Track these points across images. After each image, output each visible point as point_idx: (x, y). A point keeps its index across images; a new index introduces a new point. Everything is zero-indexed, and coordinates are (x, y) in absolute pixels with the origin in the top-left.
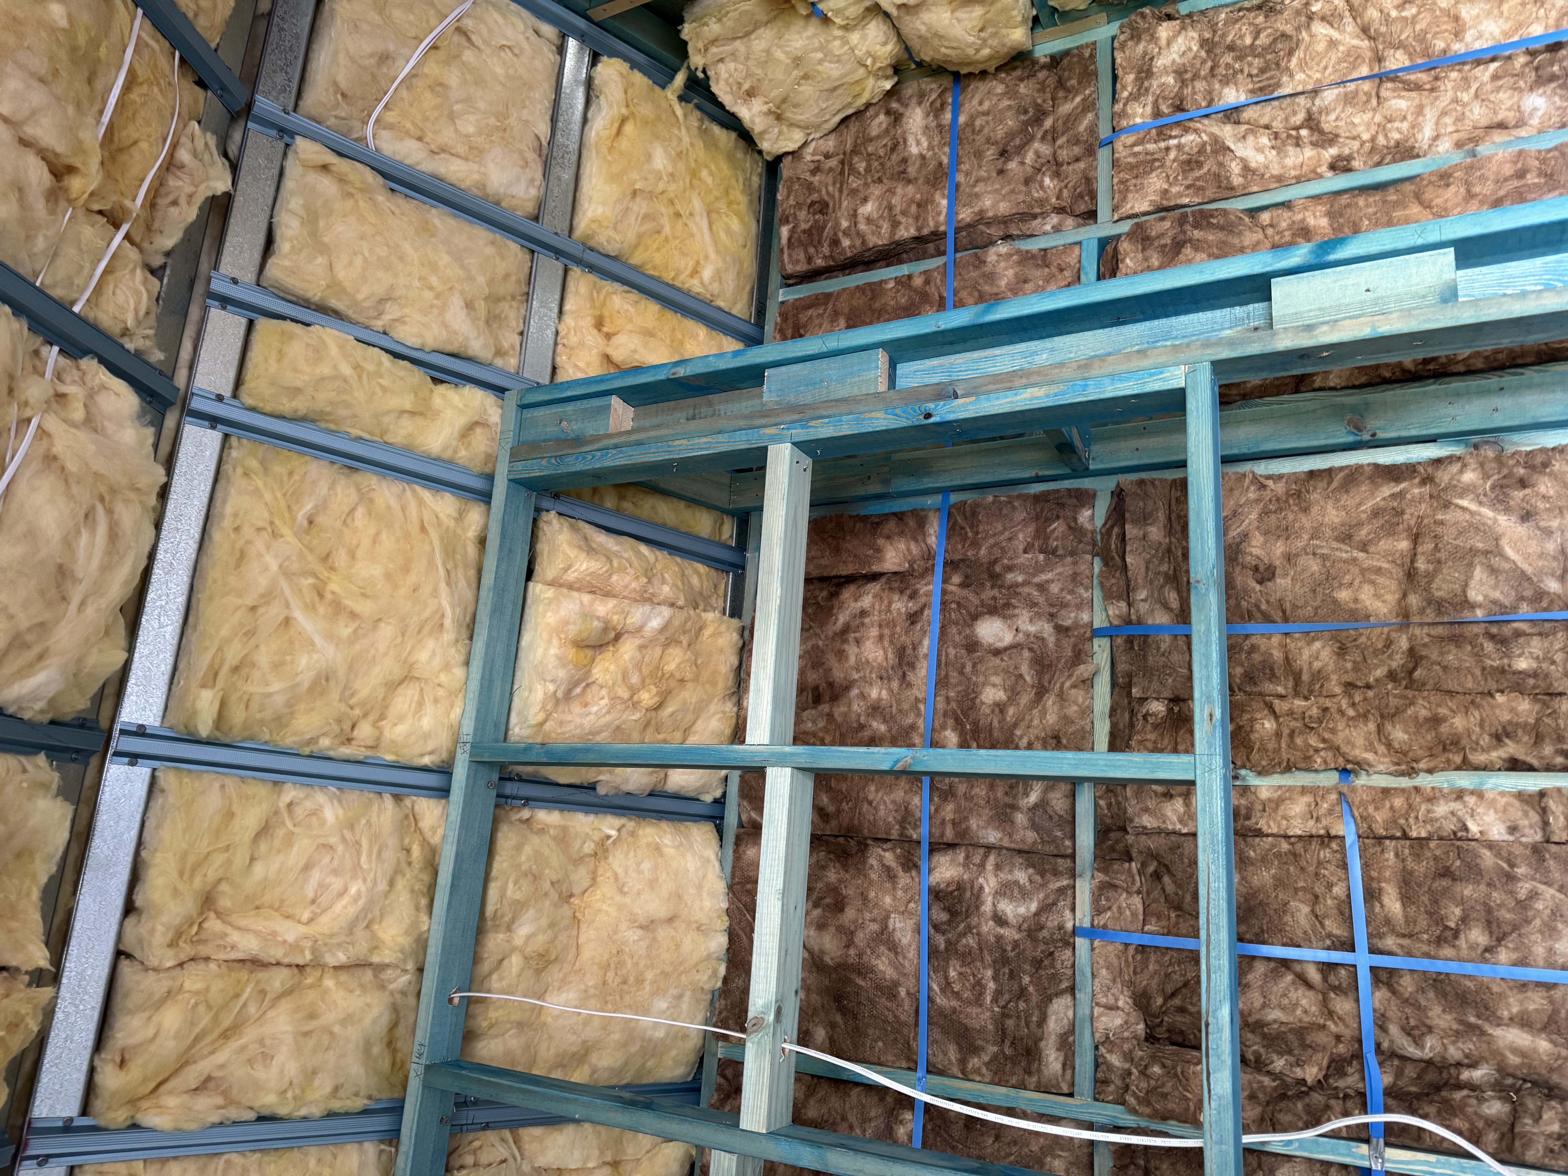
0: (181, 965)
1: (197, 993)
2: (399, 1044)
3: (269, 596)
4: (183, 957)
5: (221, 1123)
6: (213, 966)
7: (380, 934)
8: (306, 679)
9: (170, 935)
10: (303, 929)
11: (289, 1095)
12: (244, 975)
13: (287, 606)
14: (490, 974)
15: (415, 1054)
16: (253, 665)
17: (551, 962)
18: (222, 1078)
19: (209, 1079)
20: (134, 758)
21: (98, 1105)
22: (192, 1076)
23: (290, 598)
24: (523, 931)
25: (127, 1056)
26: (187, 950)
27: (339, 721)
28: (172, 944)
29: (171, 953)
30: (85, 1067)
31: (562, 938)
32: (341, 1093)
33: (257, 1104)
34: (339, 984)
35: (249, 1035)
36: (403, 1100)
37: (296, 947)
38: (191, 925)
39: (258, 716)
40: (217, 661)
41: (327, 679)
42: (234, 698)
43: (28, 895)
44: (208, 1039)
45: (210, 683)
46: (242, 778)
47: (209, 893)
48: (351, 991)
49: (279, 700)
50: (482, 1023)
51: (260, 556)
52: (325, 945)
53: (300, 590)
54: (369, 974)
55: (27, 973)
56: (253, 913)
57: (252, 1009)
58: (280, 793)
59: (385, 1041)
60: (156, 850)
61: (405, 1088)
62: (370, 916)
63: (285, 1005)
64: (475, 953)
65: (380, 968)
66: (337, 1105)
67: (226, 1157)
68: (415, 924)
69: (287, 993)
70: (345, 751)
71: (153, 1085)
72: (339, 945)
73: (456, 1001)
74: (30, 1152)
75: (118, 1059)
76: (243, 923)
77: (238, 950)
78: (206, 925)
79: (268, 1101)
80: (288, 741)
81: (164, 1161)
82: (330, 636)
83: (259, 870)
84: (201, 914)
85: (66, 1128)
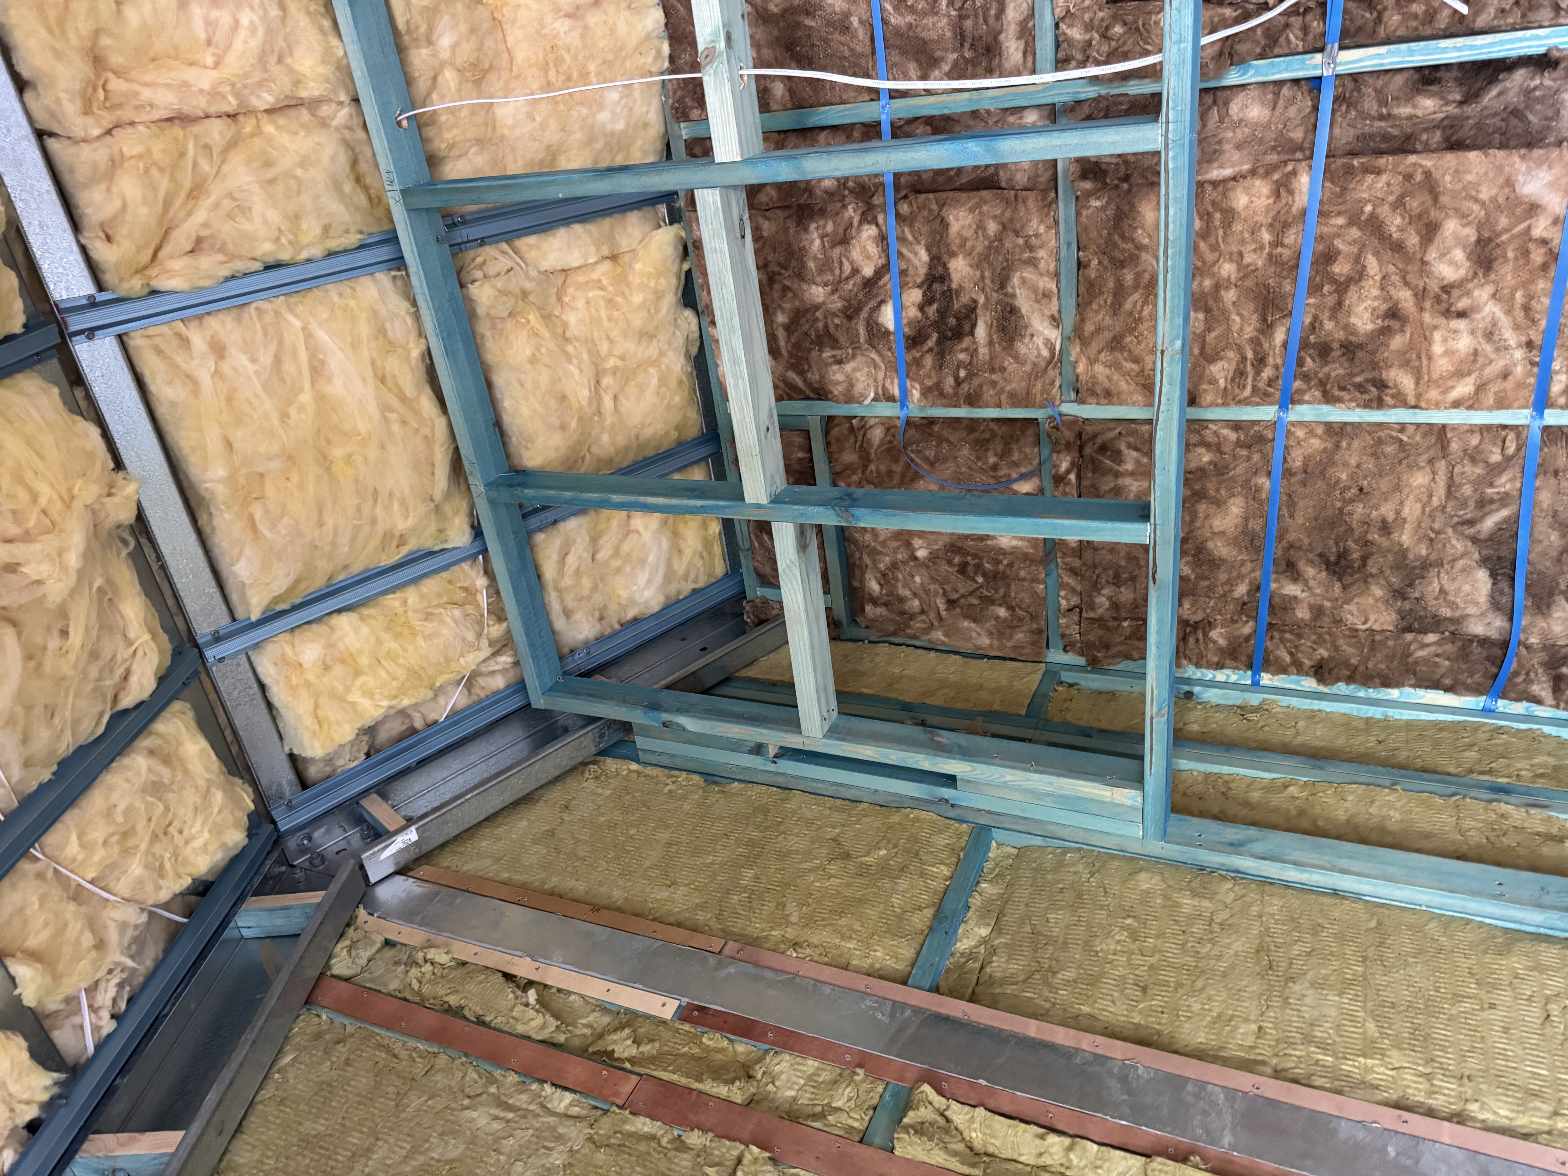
0: (109, 132)
1: (140, 157)
2: (368, 181)
4: (107, 125)
5: (233, 277)
6: (141, 128)
7: (296, 67)
9: (79, 103)
10: (214, 75)
11: (284, 240)
12: (177, 131)
14: (429, 94)
15: (386, 183)
17: (487, 71)
18: (212, 236)
19: (199, 241)
21: (108, 278)
22: (182, 238)
24: (445, 41)
25: (110, 232)
26: (107, 119)
28: (87, 111)
29: (90, 120)
30: (76, 249)
31: (489, 43)
32: (332, 233)
33: (258, 253)
34: (278, 128)
35: (216, 192)
36: (395, 231)
37: (214, 94)
38: (95, 89)
44: (178, 203)
47: (92, 49)
48: (296, 133)
50: (440, 145)
52: (245, 87)
54: (305, 114)
56: (151, 66)
57: (205, 166)
59: (352, 177)
61: (391, 220)
62: (276, 49)
63: (236, 158)
64: (405, 74)
65: (313, 104)
66: (334, 244)
67: (254, 305)
68: (328, 51)
69: (232, 144)
71: (149, 252)
72: (260, 84)
73: (405, 123)
74: (72, 329)
75: (102, 235)
76: (148, 78)
77: (158, 108)
78: (110, 87)
79: (266, 249)
81: (200, 317)
83: (132, 16)
84: (98, 76)
85: (92, 304)
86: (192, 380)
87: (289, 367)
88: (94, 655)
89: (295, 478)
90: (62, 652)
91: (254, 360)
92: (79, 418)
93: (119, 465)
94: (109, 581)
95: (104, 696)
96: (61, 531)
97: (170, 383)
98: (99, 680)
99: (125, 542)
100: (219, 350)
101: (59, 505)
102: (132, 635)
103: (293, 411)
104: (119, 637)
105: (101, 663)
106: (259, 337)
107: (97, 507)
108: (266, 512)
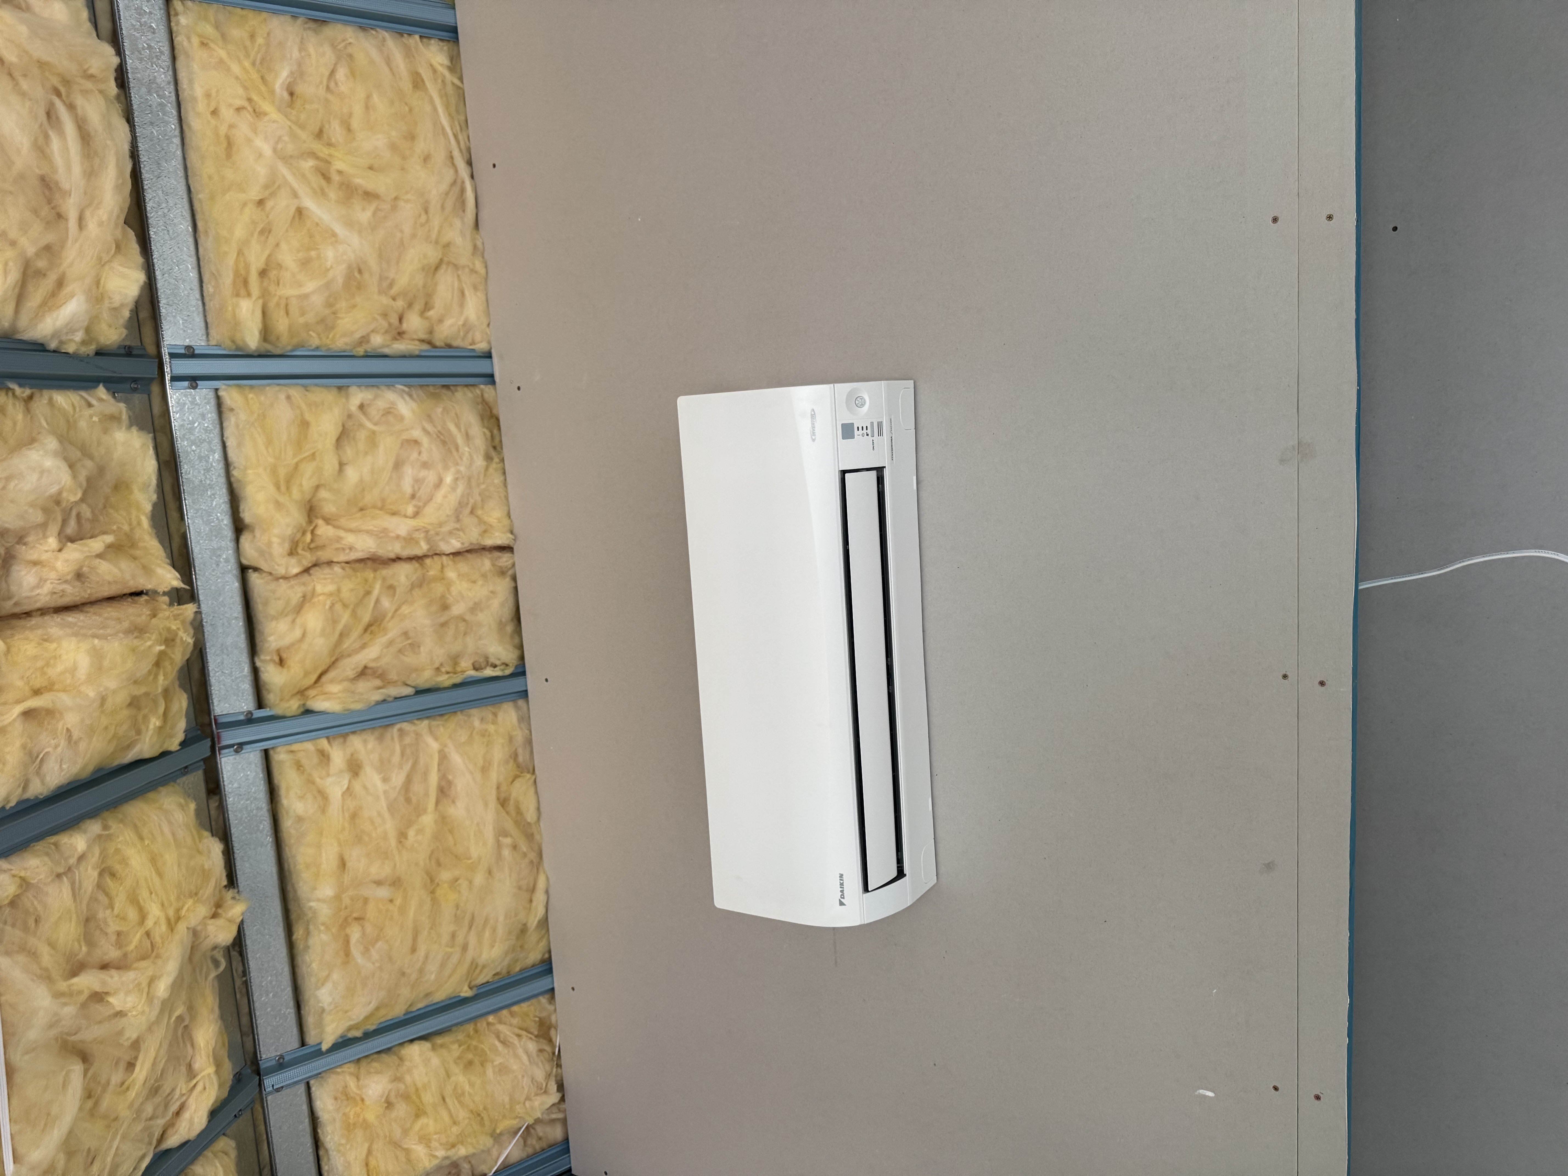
0: (307, 571)
1: (330, 595)
3: (273, 186)
4: (306, 563)
5: (384, 701)
6: (336, 568)
7: (486, 518)
8: (338, 273)
9: (287, 546)
10: (411, 523)
11: (442, 671)
12: (369, 572)
13: (295, 195)
16: (280, 266)
18: (378, 667)
19: (365, 668)
20: (193, 380)
21: (271, 698)
22: (348, 667)
23: (295, 185)
25: (284, 656)
26: (308, 559)
27: (385, 315)
28: (292, 553)
29: (293, 561)
30: (247, 669)
33: (412, 680)
34: (459, 569)
35: (391, 629)
37: (409, 540)
38: (304, 533)
39: (301, 320)
40: (242, 265)
41: (360, 271)
42: (272, 304)
43: (139, 524)
44: (353, 635)
45: (243, 292)
46: (305, 387)
47: (310, 501)
48: (475, 581)
49: (318, 300)
51: (249, 141)
52: (437, 534)
53: (304, 176)
54: (485, 557)
55: (165, 594)
56: (358, 515)
57: (386, 604)
58: (347, 397)
60: (246, 468)
62: (471, 502)
63: (417, 599)
67: (398, 726)
69: (415, 585)
70: (400, 347)
71: (314, 677)
72: (450, 533)
74: (224, 743)
75: (277, 659)
76: (353, 525)
77: (356, 551)
78: (318, 532)
79: (422, 677)
80: (340, 343)
81: (345, 736)
82: (350, 224)
83: (352, 474)
84: (310, 522)
85: (250, 720)
86: (322, 795)
87: (417, 788)
88: (154, 1090)
89: (398, 902)
90: (123, 1087)
91: (385, 780)
92: (207, 834)
93: (232, 880)
94: (191, 1008)
95: (151, 1136)
96: (158, 956)
97: (302, 798)
98: (151, 1119)
99: (216, 963)
100: (354, 768)
101: (164, 928)
102: (197, 1066)
103: (411, 833)
104: (183, 1069)
105: (158, 1099)
106: (396, 759)
107: (199, 928)
108: (364, 934)
